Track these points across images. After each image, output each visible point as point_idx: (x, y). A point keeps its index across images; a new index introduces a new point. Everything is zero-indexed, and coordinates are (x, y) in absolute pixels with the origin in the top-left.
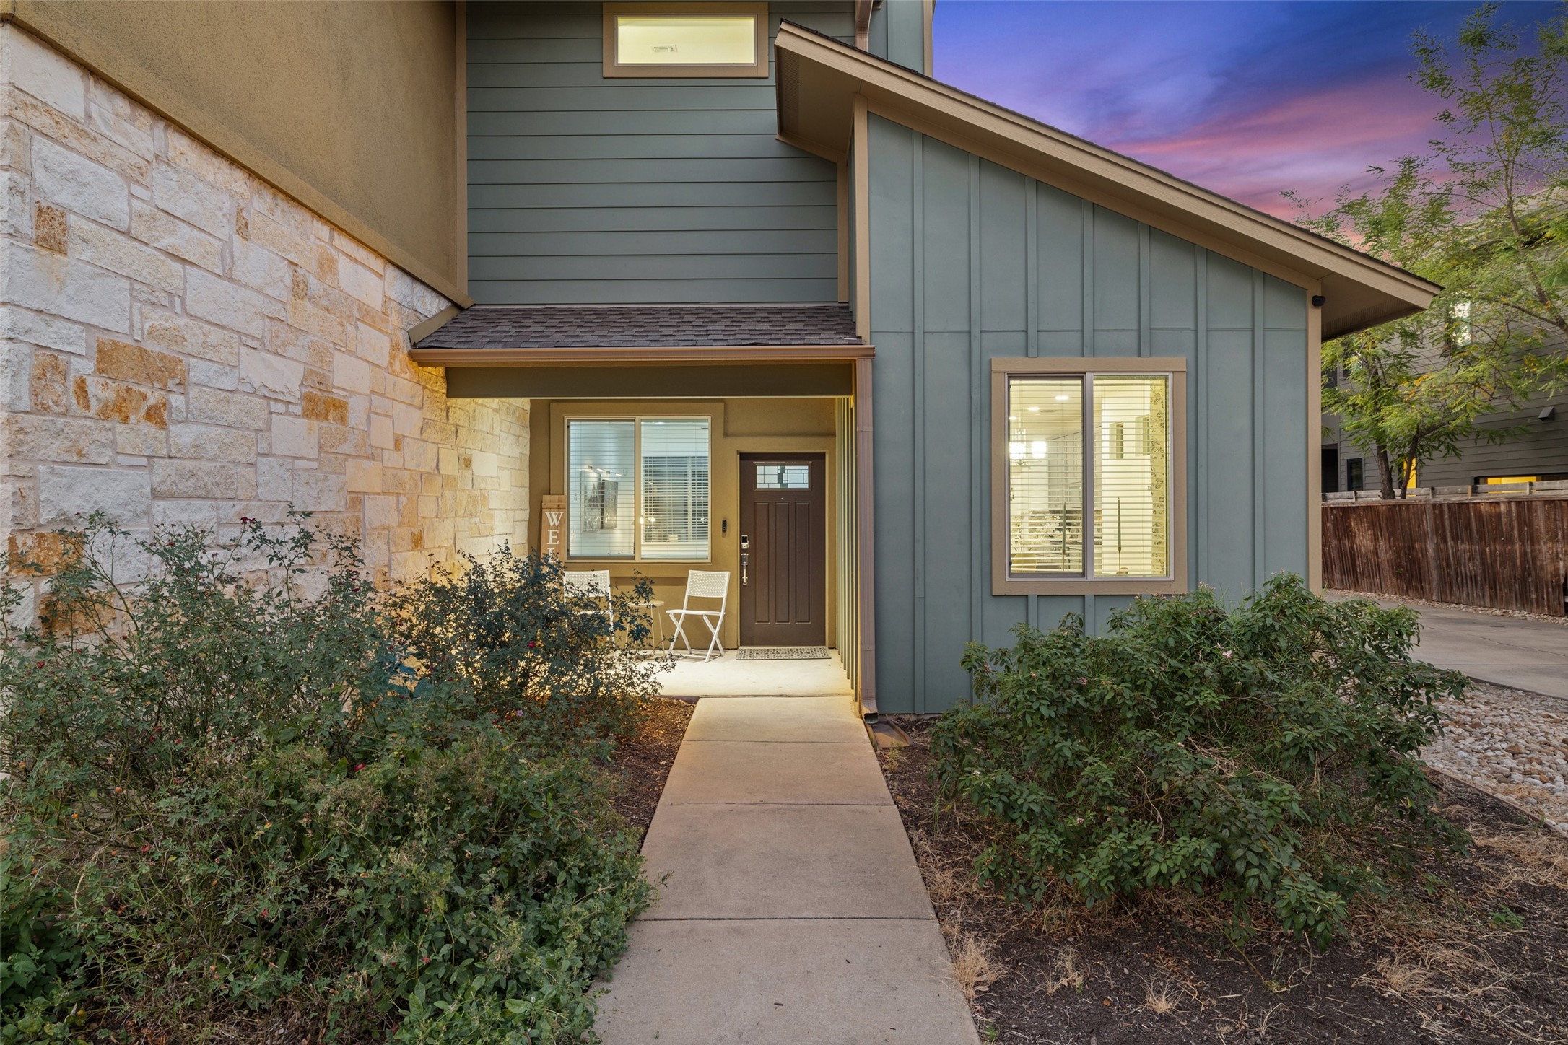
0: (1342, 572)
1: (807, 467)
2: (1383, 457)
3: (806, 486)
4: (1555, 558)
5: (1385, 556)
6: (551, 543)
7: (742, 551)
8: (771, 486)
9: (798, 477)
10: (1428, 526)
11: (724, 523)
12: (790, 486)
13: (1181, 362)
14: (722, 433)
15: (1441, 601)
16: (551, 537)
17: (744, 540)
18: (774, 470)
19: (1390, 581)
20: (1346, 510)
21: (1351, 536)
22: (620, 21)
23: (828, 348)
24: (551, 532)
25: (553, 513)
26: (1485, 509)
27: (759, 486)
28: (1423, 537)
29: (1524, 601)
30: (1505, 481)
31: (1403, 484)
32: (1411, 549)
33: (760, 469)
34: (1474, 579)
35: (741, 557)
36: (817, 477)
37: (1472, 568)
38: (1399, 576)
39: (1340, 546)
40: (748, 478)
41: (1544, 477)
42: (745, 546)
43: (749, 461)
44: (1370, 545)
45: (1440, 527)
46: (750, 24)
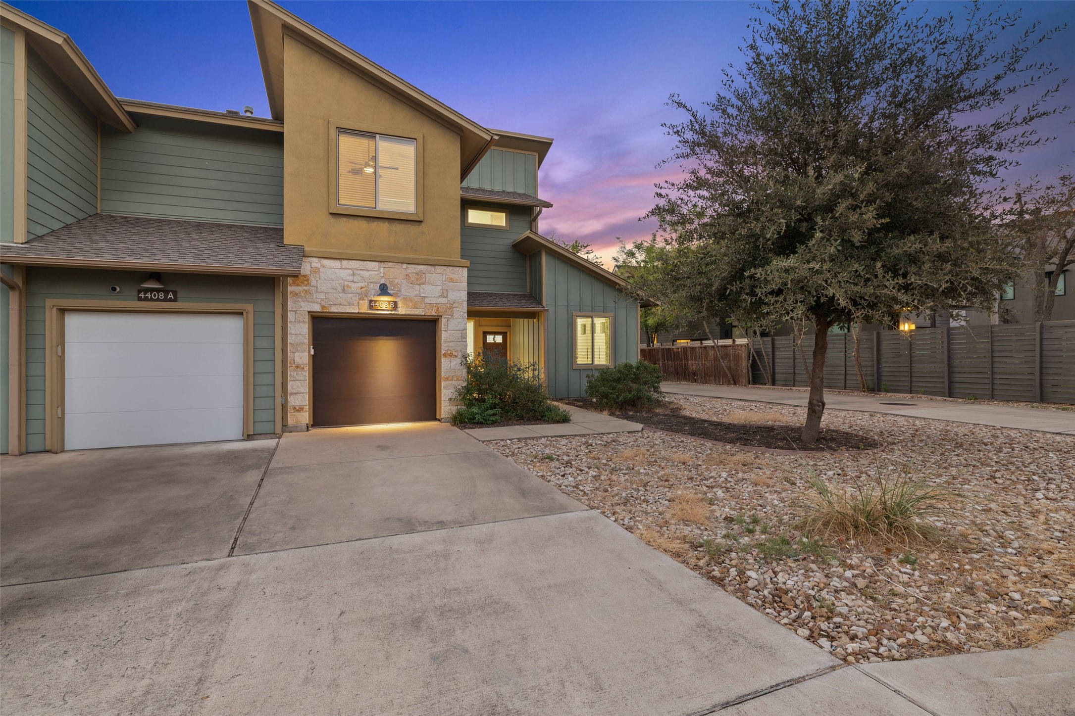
1: (502, 336)
2: (647, 332)
3: (502, 342)
4: (692, 365)
8: (491, 342)
10: (660, 356)
11: (478, 352)
12: (497, 342)
13: (612, 314)
14: (477, 326)
22: (470, 211)
23: (530, 308)
26: (675, 350)
27: (488, 342)
29: (685, 379)
30: (682, 341)
31: (653, 342)
33: (488, 337)
34: (672, 373)
36: (505, 339)
37: (672, 369)
40: (485, 339)
41: (692, 340)
43: (485, 334)
45: (663, 356)
46: (504, 214)
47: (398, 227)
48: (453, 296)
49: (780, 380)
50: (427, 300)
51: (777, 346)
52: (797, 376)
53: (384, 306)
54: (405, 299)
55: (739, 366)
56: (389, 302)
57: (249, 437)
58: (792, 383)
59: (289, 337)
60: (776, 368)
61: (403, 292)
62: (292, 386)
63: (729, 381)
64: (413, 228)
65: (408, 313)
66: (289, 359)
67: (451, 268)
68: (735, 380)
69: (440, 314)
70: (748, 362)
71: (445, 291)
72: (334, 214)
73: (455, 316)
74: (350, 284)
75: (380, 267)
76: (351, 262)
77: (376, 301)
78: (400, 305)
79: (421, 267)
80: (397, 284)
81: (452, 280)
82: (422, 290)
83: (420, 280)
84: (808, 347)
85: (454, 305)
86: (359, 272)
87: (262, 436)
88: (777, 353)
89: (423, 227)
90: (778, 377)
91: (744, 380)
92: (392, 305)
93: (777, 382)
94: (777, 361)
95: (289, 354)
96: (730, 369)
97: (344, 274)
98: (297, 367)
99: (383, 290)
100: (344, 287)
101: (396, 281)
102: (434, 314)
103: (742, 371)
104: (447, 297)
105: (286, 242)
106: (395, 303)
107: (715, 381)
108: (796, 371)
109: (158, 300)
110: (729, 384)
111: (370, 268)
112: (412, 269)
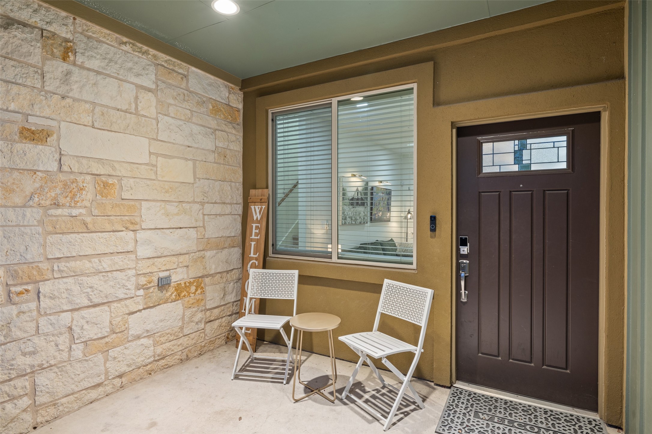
1: (564, 138)
3: (563, 166)
6: (253, 237)
7: (460, 256)
8: (504, 169)
9: (548, 153)
11: (433, 219)
12: (534, 168)
16: (254, 231)
17: (463, 242)
18: (510, 145)
24: (254, 225)
25: (257, 207)
27: (485, 170)
33: (487, 147)
35: (458, 265)
42: (465, 250)
43: (470, 136)
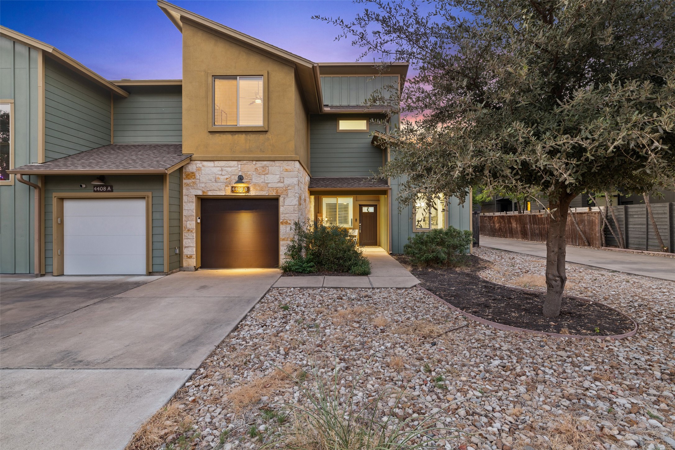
0: (510, 233)
1: (373, 208)
3: (373, 212)
5: (519, 229)
8: (366, 212)
9: (371, 210)
10: (528, 221)
11: (356, 219)
12: (370, 212)
14: (355, 201)
15: (531, 240)
18: (367, 208)
19: (520, 236)
20: (510, 217)
21: (511, 224)
22: (340, 121)
23: (382, 187)
24: (319, 221)
25: (320, 217)
26: (539, 216)
27: (363, 212)
28: (527, 224)
32: (524, 227)
33: (363, 208)
35: (360, 227)
36: (376, 210)
37: (537, 231)
38: (522, 234)
39: (509, 226)
40: (361, 210)
42: (360, 224)
43: (361, 206)
44: (515, 226)
45: (530, 221)
46: (365, 121)
47: (252, 137)
48: (287, 181)
49: (633, 244)
50: (269, 185)
51: (630, 213)
52: (650, 240)
53: (241, 190)
54: (255, 185)
55: (593, 231)
56: (244, 187)
57: (150, 274)
58: (645, 247)
59: (184, 211)
60: (630, 232)
61: (254, 180)
62: (186, 242)
63: (584, 243)
64: (262, 137)
65: (257, 194)
66: (184, 225)
67: (286, 162)
68: (589, 243)
69: (279, 194)
70: (601, 227)
71: (282, 179)
72: (211, 132)
73: (289, 195)
74: (219, 176)
75: (238, 164)
76: (220, 162)
77: (235, 187)
78: (251, 189)
79: (265, 162)
80: (250, 175)
81: (287, 170)
82: (266, 179)
83: (265, 172)
84: (662, 214)
85: (289, 188)
86: (226, 168)
87: (158, 274)
88: (630, 220)
89: (268, 135)
90: (631, 241)
91: (598, 243)
92: (246, 189)
93: (630, 246)
94: (630, 226)
95: (184, 222)
96: (584, 233)
97: (216, 170)
98: (189, 230)
99: (240, 179)
100: (216, 178)
101: (249, 173)
102: (275, 194)
103: (595, 235)
104: (283, 182)
105: (183, 152)
106: (248, 188)
107: (572, 242)
108: (650, 237)
109: (103, 191)
110: (584, 245)
111: (232, 165)
112: (260, 164)
